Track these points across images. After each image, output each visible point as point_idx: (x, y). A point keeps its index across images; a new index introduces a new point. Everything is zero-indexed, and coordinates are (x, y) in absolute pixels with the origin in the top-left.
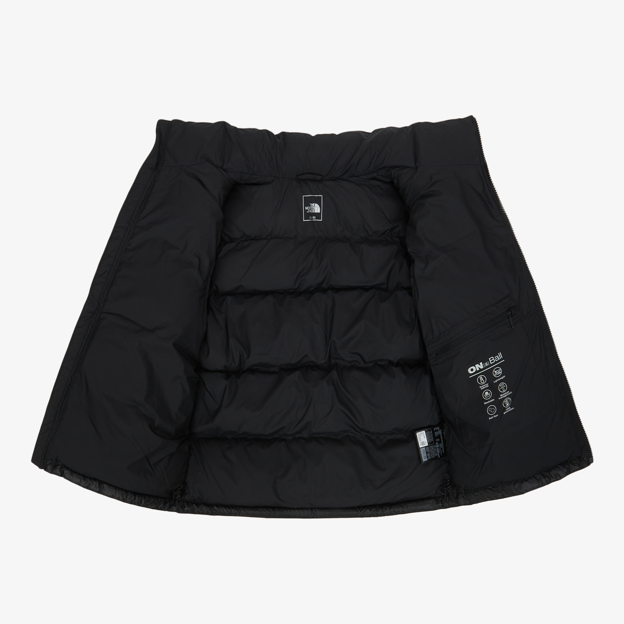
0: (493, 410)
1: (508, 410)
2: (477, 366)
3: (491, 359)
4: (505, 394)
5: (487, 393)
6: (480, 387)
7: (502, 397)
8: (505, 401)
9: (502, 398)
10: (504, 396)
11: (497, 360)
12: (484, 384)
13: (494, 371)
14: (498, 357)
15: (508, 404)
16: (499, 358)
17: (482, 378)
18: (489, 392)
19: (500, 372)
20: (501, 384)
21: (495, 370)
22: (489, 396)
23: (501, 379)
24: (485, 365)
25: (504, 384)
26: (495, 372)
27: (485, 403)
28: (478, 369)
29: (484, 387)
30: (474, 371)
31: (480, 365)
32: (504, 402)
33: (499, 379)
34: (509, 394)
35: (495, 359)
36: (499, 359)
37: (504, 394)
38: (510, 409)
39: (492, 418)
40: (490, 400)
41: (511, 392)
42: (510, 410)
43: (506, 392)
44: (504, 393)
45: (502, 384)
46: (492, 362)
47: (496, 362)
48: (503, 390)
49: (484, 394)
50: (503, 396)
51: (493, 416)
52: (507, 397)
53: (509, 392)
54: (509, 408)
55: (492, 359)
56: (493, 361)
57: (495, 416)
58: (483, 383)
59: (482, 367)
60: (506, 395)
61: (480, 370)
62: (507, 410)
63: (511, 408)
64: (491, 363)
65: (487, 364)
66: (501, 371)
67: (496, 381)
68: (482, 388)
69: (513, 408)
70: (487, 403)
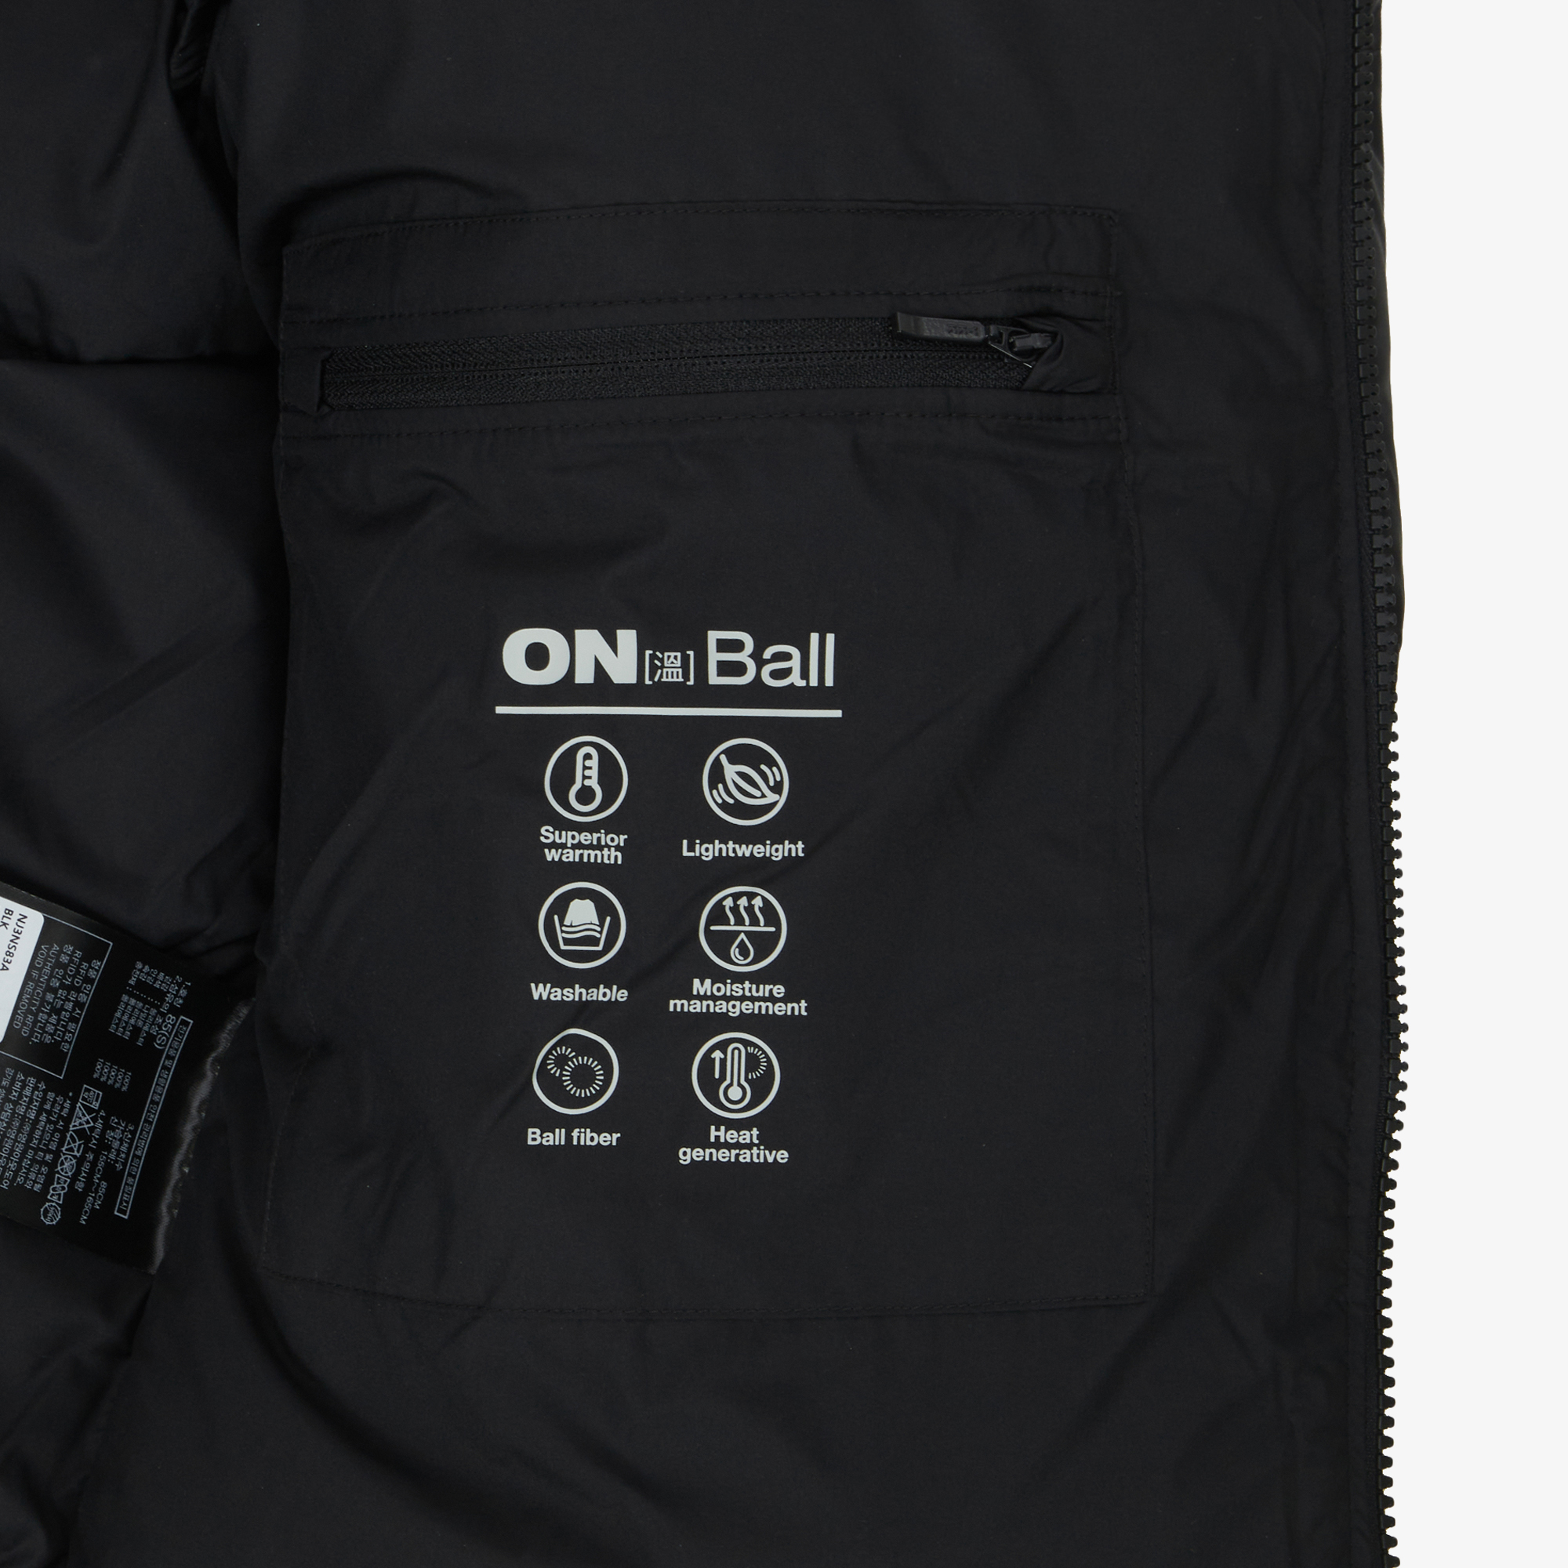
0: (583, 1077)
1: (729, 1146)
2: (589, 641)
3: (723, 646)
4: (737, 989)
5: (582, 913)
6: (547, 834)
7: (701, 998)
8: (723, 1046)
9: (697, 1007)
10: (722, 1007)
11: (777, 674)
12: (591, 828)
13: (717, 760)
14: (795, 663)
15: (735, 1093)
16: (805, 674)
17: (594, 763)
18: (604, 908)
19: (771, 797)
20: (736, 897)
21: (735, 755)
22: (594, 941)
23: (758, 850)
24: (654, 669)
25: (767, 908)
26: (730, 771)
27: (540, 991)
28: (585, 675)
29: (579, 846)
30: (551, 674)
31: (613, 645)
32: (707, 1061)
33: (744, 851)
34: (779, 1009)
35: (760, 663)
36: (795, 679)
37: (726, 989)
38: (749, 1146)
39: (555, 1138)
40: (589, 979)
41: (801, 1008)
42: (746, 1157)
43: (757, 978)
44: (739, 978)
45: (751, 896)
46: (725, 668)
47: (757, 694)
48: (734, 951)
49: (561, 907)
50: (714, 998)
51: (570, 1123)
52: (745, 1022)
53: (779, 990)
54: (746, 1136)
55: (738, 646)
56: (739, 669)
57: (585, 1137)
58: (583, 812)
59: (623, 668)
60: (742, 999)
61: (603, 688)
62: (718, 1145)
63: (768, 1142)
64: (714, 679)
65: (672, 667)
66: (777, 788)
67: (707, 851)
68: (554, 845)
69: (782, 1156)
70: (557, 995)
